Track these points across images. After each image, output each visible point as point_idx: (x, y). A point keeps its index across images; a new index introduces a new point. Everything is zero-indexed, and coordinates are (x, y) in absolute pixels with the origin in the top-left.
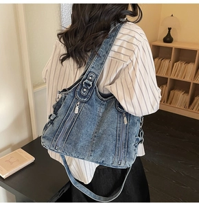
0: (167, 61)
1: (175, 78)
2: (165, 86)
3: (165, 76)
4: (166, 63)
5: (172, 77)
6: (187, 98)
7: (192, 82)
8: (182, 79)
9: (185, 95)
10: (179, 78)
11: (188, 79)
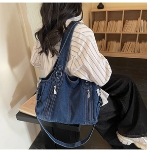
0: (103, 22)
1: (110, 32)
2: (103, 40)
3: (102, 32)
4: (103, 23)
5: (108, 32)
6: (119, 44)
7: (121, 33)
8: (115, 33)
9: (118, 43)
10: (112, 32)
11: (118, 32)
